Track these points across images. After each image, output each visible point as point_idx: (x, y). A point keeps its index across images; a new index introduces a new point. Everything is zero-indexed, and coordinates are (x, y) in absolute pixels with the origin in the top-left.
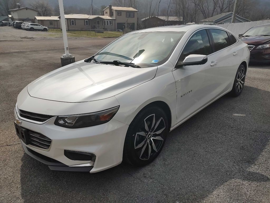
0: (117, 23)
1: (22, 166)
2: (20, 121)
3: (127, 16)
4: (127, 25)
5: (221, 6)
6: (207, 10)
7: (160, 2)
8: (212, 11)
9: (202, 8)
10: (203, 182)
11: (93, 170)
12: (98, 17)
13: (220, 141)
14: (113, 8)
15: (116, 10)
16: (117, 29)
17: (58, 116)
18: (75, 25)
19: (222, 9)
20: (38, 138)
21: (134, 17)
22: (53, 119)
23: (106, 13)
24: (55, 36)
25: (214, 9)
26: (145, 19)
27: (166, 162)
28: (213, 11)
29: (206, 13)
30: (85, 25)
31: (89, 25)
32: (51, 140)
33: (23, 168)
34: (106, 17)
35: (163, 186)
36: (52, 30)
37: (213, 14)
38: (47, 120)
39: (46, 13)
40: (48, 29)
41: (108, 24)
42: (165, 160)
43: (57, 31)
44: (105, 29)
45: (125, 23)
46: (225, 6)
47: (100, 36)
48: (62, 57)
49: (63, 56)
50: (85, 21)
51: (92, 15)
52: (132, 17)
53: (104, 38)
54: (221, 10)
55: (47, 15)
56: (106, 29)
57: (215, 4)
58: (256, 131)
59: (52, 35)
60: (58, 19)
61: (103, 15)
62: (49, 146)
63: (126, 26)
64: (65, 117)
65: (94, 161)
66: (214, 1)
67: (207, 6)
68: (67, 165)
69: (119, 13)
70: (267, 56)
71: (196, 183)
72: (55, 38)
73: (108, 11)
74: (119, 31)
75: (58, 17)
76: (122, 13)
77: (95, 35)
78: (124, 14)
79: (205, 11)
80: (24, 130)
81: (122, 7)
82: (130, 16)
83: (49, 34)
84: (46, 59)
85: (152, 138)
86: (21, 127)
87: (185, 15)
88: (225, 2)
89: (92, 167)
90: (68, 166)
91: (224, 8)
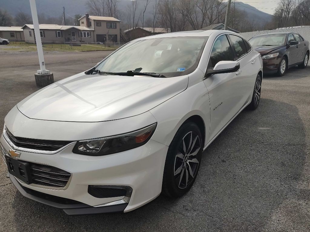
0: (96, 35)
1: (15, 216)
2: (18, 153)
3: (108, 27)
4: (109, 37)
5: (210, 17)
6: (196, 21)
7: (144, 12)
8: (201, 23)
9: (190, 19)
10: (256, 207)
11: (128, 208)
12: (73, 28)
13: (256, 158)
14: (90, 17)
15: (94, 20)
16: (97, 41)
17: (78, 141)
18: (44, 37)
19: (211, 20)
20: (48, 173)
21: (116, 28)
22: (71, 146)
23: (83, 23)
24: (20, 50)
25: (204, 20)
26: (127, 30)
27: (205, 189)
28: (203, 22)
29: (195, 24)
30: (57, 37)
31: (62, 37)
32: (70, 174)
33: (17, 218)
34: (83, 27)
35: (213, 218)
36: (13, 43)
37: (202, 25)
38: (62, 147)
39: (4, 23)
40: (8, 42)
41: (85, 36)
42: (202, 186)
43: (20, 44)
44: (82, 42)
45: (106, 35)
46: (214, 17)
47: (77, 49)
48: (37, 74)
49: (38, 72)
50: (56, 32)
51: (65, 25)
52: (114, 28)
53: (83, 51)
54: (210, 22)
55: (5, 25)
56: (84, 41)
57: (204, 15)
58: (289, 145)
59: (14, 49)
60: (22, 30)
61: (79, 25)
62: (65, 183)
63: (107, 38)
64: (87, 142)
65: (130, 196)
66: (203, 12)
67: (196, 17)
68: (92, 205)
69: (98, 23)
70: (272, 67)
71: (249, 209)
72: (20, 53)
73: (85, 20)
74: (99, 44)
75: (21, 27)
76: (102, 23)
77: (71, 48)
78: (104, 25)
79: (194, 23)
80: (25, 164)
81: (100, 16)
82: (111, 27)
83: (11, 47)
84: (13, 78)
85: (189, 161)
86: (18, 160)
87: (173, 26)
88: (213, 13)
89: (126, 204)
90: (92, 207)
91: (213, 20)
